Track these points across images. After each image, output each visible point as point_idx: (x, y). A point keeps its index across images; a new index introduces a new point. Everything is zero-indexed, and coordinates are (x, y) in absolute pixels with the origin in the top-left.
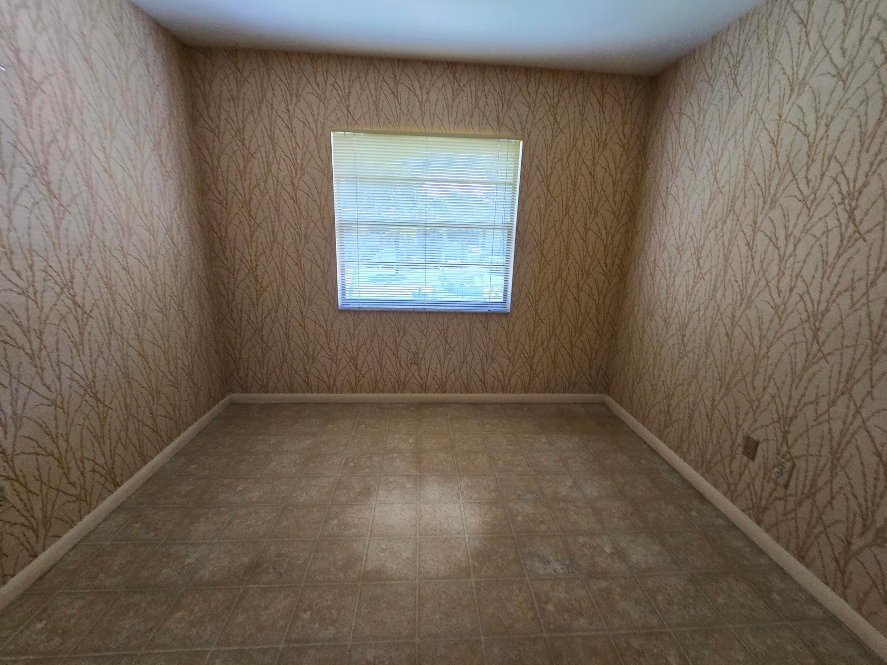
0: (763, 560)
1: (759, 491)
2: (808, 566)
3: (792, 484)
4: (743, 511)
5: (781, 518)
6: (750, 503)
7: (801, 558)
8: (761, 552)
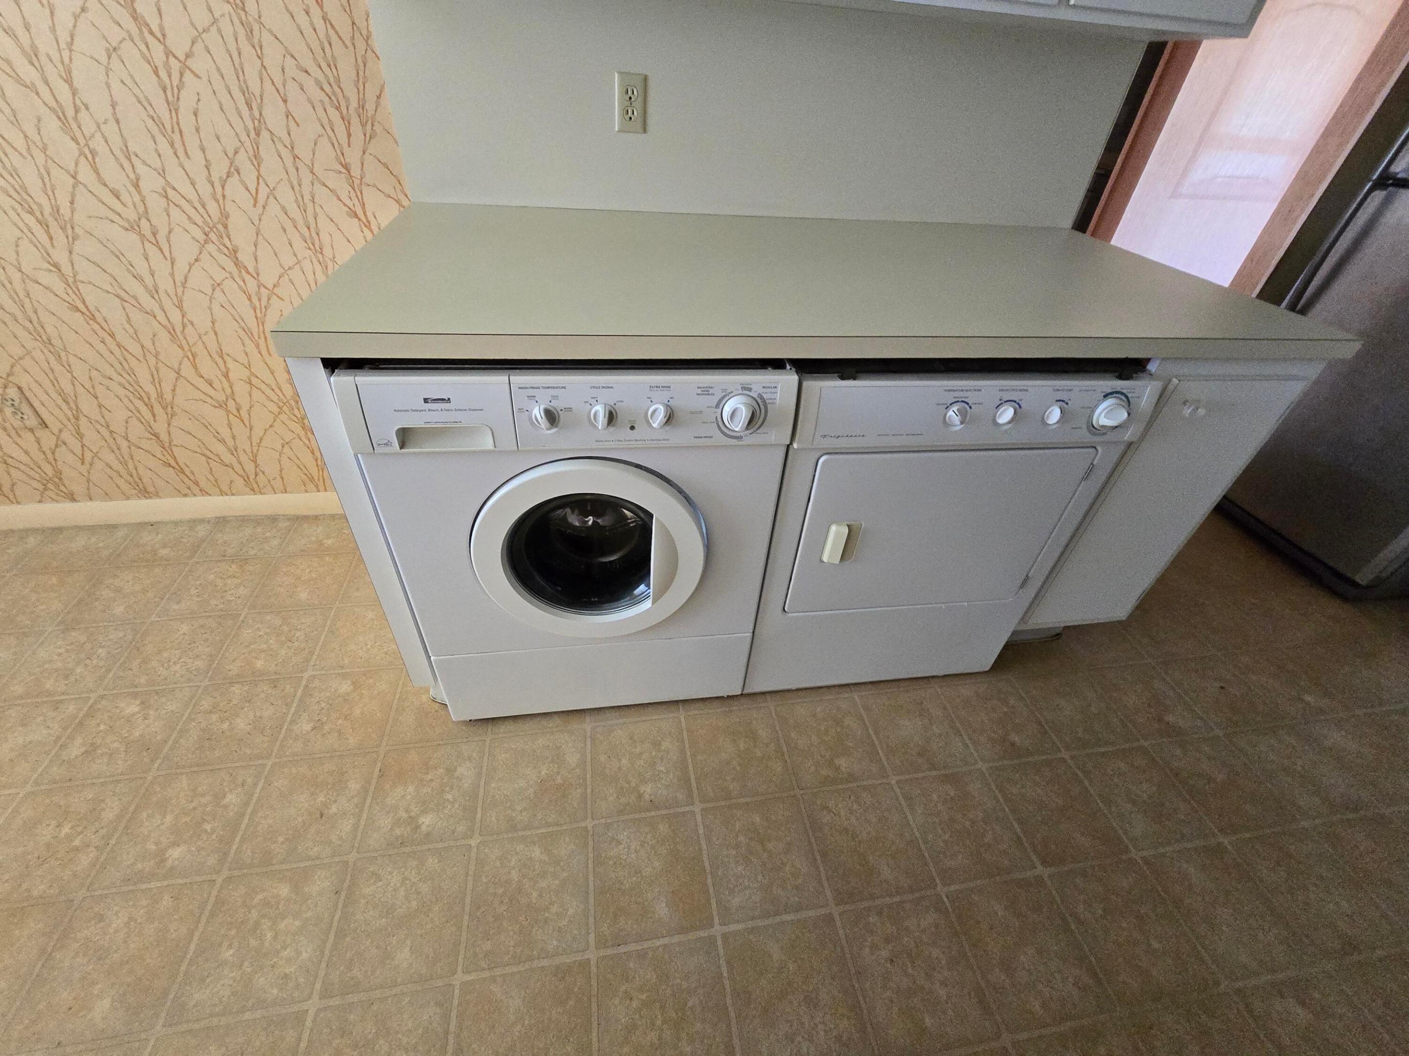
0: (121, 533)
1: (24, 458)
2: (157, 495)
3: (45, 416)
4: (40, 502)
5: (84, 469)
6: (35, 484)
7: (145, 493)
8: (112, 528)
